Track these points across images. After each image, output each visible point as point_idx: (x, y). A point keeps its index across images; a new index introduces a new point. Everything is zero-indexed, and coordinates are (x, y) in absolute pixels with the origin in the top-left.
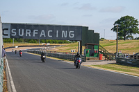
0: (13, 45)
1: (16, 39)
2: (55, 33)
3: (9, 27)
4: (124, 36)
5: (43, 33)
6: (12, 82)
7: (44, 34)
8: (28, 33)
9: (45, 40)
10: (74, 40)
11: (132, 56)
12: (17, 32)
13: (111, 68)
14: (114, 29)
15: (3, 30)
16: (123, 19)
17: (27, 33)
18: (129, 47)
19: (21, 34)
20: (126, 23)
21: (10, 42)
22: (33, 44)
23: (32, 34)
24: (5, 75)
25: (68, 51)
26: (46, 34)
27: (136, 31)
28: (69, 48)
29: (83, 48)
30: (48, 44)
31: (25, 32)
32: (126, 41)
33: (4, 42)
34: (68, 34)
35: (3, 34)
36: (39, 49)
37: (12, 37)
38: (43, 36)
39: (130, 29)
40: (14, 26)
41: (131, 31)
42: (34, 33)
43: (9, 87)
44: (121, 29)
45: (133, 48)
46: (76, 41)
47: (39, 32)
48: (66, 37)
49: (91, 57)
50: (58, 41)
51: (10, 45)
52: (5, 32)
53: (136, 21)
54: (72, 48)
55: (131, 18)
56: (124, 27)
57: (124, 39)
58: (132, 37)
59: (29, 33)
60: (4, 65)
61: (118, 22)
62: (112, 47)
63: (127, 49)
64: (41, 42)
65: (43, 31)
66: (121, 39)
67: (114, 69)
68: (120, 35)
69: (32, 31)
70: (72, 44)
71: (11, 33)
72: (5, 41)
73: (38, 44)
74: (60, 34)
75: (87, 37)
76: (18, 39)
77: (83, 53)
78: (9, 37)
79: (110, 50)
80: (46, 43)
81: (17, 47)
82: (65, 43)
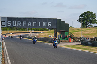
0: (9, 32)
1: (11, 28)
2: (38, 23)
3: (6, 20)
4: (86, 25)
5: (29, 24)
6: (8, 58)
7: (30, 24)
8: (19, 24)
9: (31, 28)
10: (51, 28)
11: (91, 39)
12: (11, 23)
14: (79, 20)
15: (2, 22)
16: (85, 13)
17: (18, 24)
18: (89, 33)
19: (14, 24)
20: (87, 16)
21: (6, 30)
23: (22, 24)
24: (4, 53)
25: (47, 36)
26: (32, 24)
27: (94, 22)
28: (48, 34)
29: (58, 33)
31: (17, 23)
32: (88, 28)
33: (3, 30)
34: (47, 24)
35: (2, 25)
36: (27, 35)
37: (8, 27)
38: (29, 26)
39: (90, 20)
40: (10, 19)
41: (91, 22)
42: (23, 24)
43: (6, 62)
44: (84, 21)
45: (92, 34)
46: (53, 29)
47: (27, 23)
48: (45, 26)
49: (63, 40)
50: (40, 29)
51: (6, 32)
53: (94, 15)
54: (50, 34)
55: (91, 13)
56: (86, 19)
57: (86, 27)
58: (92, 26)
59: (20, 24)
60: (3, 46)
61: (82, 15)
62: (78, 33)
63: (89, 34)
64: (28, 30)
65: (29, 22)
66: (84, 27)
67: (79, 48)
68: (83, 24)
69: (22, 22)
70: (50, 31)
71: (7, 24)
72: (3, 29)
73: (26, 32)
74: (41, 24)
75: (60, 26)
76: (12, 28)
77: (57, 37)
78: (5, 27)
79: (77, 35)
80: (32, 30)
81: (11, 33)
82: (45, 30)
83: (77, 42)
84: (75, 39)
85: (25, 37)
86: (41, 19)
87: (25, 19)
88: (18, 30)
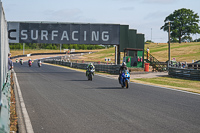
0: (24, 52)
1: (27, 44)
2: (83, 34)
3: (18, 28)
4: (179, 37)
5: (65, 35)
6: (23, 105)
7: (67, 37)
8: (44, 35)
9: (68, 44)
10: (109, 44)
11: (190, 66)
12: (29, 34)
13: (161, 83)
14: (165, 28)
15: (9, 32)
16: (177, 13)
17: (42, 35)
18: (185, 53)
19: (34, 36)
20: (181, 19)
21: (19, 48)
22: (52, 51)
23: (49, 36)
24: (13, 95)
25: (101, 60)
26: (70, 36)
27: (195, 30)
28: (102, 55)
29: (122, 54)
30: (73, 50)
31: (40, 34)
32: (182, 44)
33: (11, 49)
35: (9, 37)
36: (60, 58)
37: (21, 41)
38: (65, 39)
39: (187, 27)
40: (25, 26)
41: (189, 30)
42: (53, 35)
43: (19, 112)
44: (174, 28)
45: (192, 54)
46: (112, 45)
47: (60, 34)
48: (97, 40)
49: (133, 68)
50: (86, 46)
51: (19, 53)
52: (12, 35)
53: (196, 16)
54: (108, 56)
55: (189, 12)
56: (179, 24)
57: (180, 42)
58: (190, 38)
59: (46, 36)
60: (12, 81)
61: (170, 18)
62: (163, 52)
63: (184, 55)
64: (63, 48)
65: (65, 32)
66: (175, 41)
67: (165, 83)
68: (173, 35)
69: (50, 33)
70: (106, 49)
71: (21, 36)
72: (13, 47)
73: (58, 51)
74: (89, 36)
75: (127, 40)
76: (30, 44)
77: (121, 61)
78: (17, 41)
79: (160, 57)
80: (69, 48)
81: (29, 55)
82: (96, 48)
83: (160, 71)
84: (156, 66)
85: (57, 63)
86: (89, 25)
87: (56, 26)
88: (41, 47)
